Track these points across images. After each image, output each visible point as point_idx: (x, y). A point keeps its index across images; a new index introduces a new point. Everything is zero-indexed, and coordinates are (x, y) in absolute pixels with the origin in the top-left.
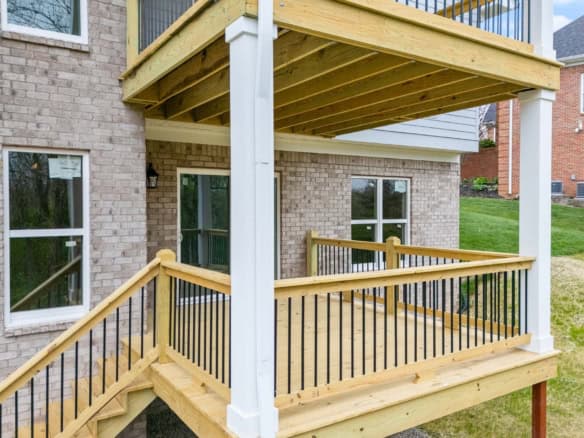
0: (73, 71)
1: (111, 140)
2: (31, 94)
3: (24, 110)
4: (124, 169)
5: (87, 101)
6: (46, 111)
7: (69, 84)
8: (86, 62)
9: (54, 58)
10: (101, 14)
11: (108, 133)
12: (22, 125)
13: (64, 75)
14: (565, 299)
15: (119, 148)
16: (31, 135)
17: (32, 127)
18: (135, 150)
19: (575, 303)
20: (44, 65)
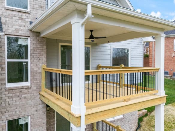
0: (26, 94)
1: (37, 111)
2: (14, 103)
3: (12, 109)
4: (40, 118)
5: (30, 101)
6: (18, 107)
7: (25, 98)
8: (30, 90)
9: (21, 91)
10: (34, 76)
11: (35, 109)
12: (11, 113)
13: (23, 96)
14: (169, 123)
15: (39, 112)
16: (14, 115)
17: (14, 113)
18: (43, 112)
19: (172, 124)
20: (18, 94)
